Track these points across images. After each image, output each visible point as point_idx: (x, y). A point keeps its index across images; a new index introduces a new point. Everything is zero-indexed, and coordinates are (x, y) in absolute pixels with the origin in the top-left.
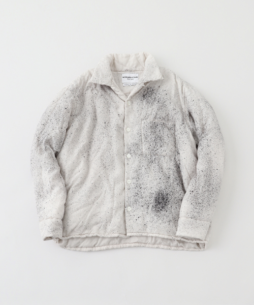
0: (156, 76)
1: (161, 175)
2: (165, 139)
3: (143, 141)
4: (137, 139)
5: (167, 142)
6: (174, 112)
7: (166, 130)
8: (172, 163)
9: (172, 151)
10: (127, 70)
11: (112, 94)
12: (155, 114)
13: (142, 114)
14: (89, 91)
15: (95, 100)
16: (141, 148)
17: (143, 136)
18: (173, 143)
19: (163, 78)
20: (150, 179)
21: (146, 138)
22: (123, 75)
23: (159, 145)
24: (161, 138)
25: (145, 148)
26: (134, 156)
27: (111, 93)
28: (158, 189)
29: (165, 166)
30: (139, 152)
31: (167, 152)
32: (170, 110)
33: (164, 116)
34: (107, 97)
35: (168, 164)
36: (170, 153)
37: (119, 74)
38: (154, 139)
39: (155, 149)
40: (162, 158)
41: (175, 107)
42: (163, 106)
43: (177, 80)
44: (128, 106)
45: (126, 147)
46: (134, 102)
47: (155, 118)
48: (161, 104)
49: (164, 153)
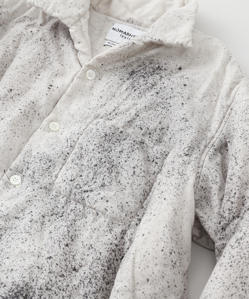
0: (178, 35)
1: (57, 251)
2: (124, 173)
3: (69, 160)
4: (58, 149)
5: (124, 181)
6: (182, 125)
7: (138, 156)
8: (109, 238)
9: (126, 209)
10: (130, 21)
11: (67, 48)
12: (133, 114)
13: (106, 106)
14: (23, 25)
15: (21, 45)
16: (54, 174)
17: (76, 150)
18: (138, 192)
19: (190, 45)
20: (25, 247)
21: (81, 157)
22: (116, 26)
23: (99, 181)
24: (113, 167)
25: (63, 176)
26: (25, 183)
27: (66, 45)
28: (27, 280)
29: (85, 236)
30: (45, 181)
31: (109, 204)
32: (175, 118)
33: (151, 127)
34: (52, 47)
35: (95, 236)
36: (117, 211)
37: (109, 21)
38: (95, 163)
39: (86, 188)
40: (90, 217)
41: (188, 115)
42: (162, 105)
43: (228, 67)
44: (83, 78)
45: (20, 157)
46: (104, 79)
47: (130, 122)
48: (160, 100)
49: (100, 205)
